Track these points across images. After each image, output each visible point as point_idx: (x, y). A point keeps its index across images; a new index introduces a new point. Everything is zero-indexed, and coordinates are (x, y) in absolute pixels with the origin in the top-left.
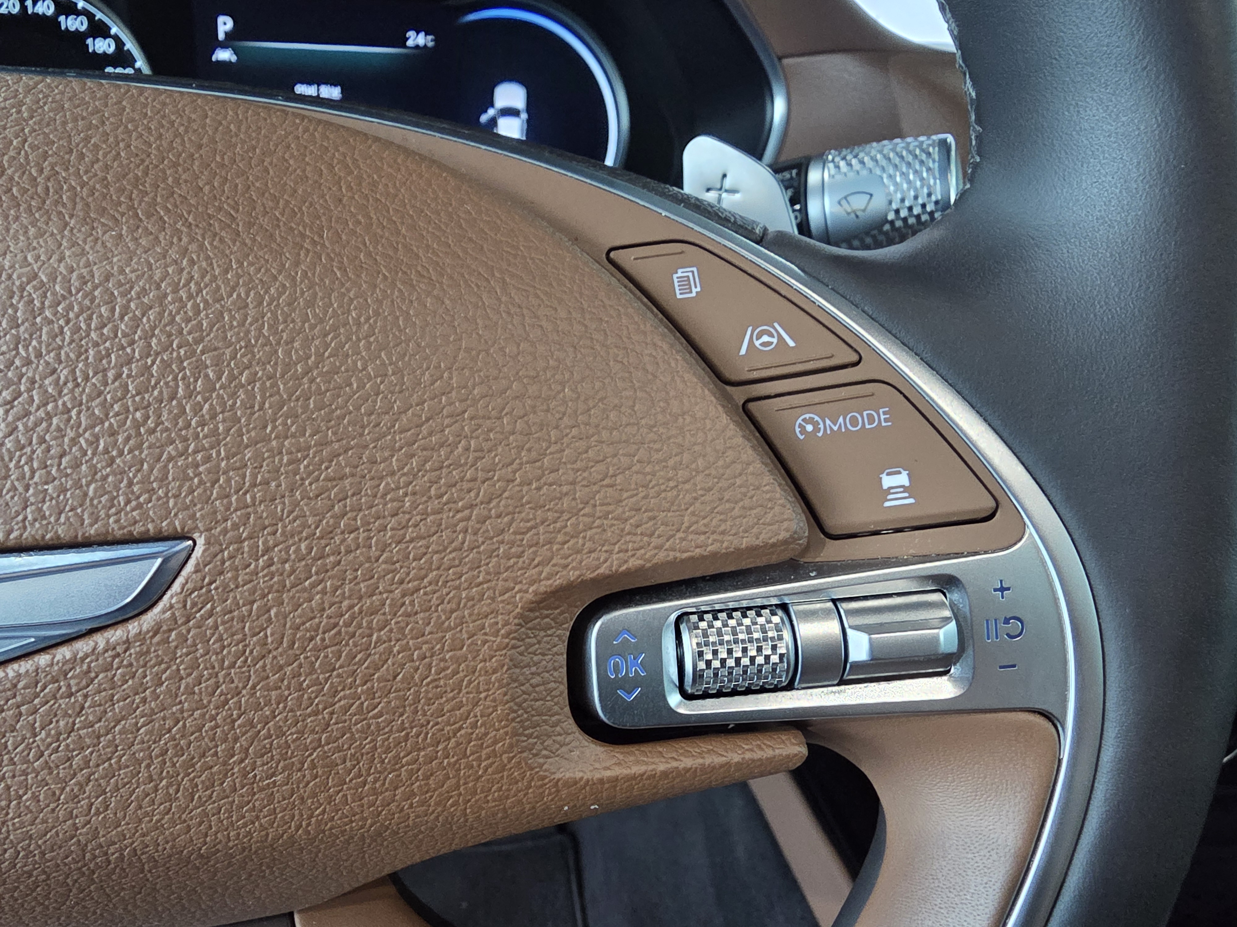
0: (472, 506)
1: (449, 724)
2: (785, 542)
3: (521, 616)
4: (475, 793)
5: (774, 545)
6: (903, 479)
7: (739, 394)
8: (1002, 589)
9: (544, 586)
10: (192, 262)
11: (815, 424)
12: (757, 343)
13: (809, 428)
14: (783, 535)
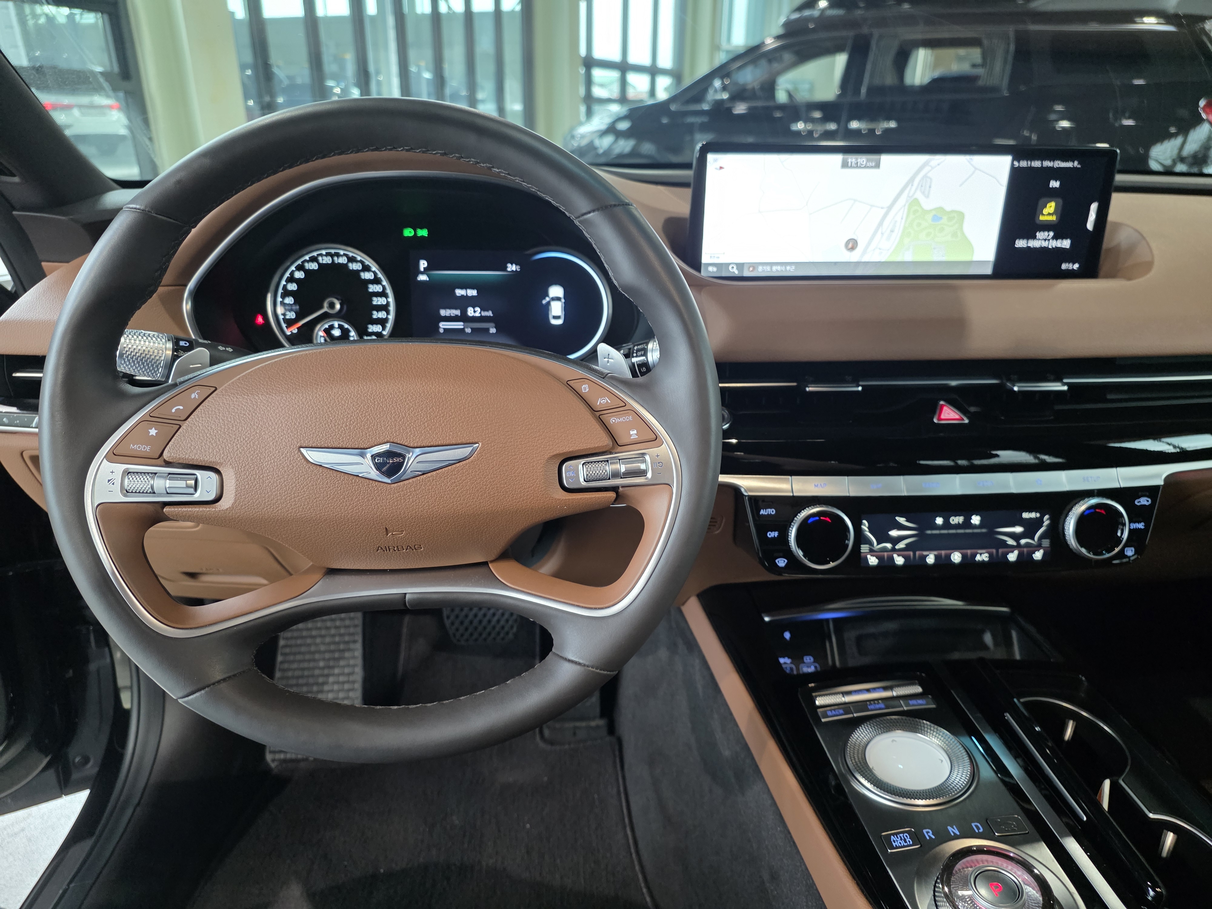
0: (536, 437)
1: (531, 483)
2: (606, 445)
3: (546, 460)
4: (537, 501)
5: (603, 446)
6: (635, 432)
7: (598, 414)
8: (658, 456)
9: (552, 454)
10: (476, 388)
11: (615, 420)
12: (602, 402)
13: (614, 421)
14: (605, 444)
